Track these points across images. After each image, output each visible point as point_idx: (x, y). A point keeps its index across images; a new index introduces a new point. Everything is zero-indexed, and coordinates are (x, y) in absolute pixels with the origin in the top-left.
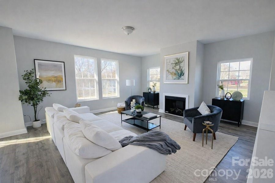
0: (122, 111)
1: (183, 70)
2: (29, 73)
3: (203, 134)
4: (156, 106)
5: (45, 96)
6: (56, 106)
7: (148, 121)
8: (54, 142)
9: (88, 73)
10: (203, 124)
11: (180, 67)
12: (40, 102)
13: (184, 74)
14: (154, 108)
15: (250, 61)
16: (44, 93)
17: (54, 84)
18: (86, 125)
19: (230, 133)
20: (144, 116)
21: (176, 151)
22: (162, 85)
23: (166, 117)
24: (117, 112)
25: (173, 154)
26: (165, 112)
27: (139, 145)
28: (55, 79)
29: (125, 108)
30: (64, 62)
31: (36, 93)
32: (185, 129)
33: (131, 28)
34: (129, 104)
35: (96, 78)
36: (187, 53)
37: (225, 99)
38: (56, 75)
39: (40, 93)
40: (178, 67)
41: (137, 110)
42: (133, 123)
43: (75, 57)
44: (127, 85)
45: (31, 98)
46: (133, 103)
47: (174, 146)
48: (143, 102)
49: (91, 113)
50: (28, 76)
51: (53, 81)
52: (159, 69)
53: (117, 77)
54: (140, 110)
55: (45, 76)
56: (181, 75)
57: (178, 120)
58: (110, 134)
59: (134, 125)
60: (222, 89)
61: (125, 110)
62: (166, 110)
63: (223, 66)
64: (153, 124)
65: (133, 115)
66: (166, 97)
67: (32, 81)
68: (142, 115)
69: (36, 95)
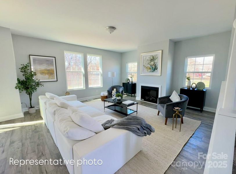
0: (104, 99)
1: (157, 65)
2: (25, 67)
3: (173, 119)
4: (133, 95)
5: (39, 87)
6: (48, 95)
7: (126, 107)
8: (47, 125)
9: (76, 66)
10: (174, 109)
11: (154, 63)
12: (35, 92)
13: (157, 68)
14: (131, 96)
15: (213, 57)
16: (38, 84)
17: (47, 76)
18: (74, 111)
19: (194, 117)
20: (123, 103)
21: (150, 134)
22: (139, 77)
23: (142, 104)
24: (101, 99)
25: (148, 135)
26: (141, 100)
27: (120, 128)
28: (48, 71)
29: (107, 96)
30: (55, 57)
31: (31, 84)
32: (158, 115)
33: (113, 28)
34: (110, 93)
35: (83, 70)
36: (161, 51)
37: (191, 89)
38: (48, 69)
39: (34, 84)
40: (152, 63)
41: (118, 98)
42: (114, 109)
43: (64, 52)
44: (109, 76)
45: (26, 87)
46: (114, 92)
47: (149, 129)
48: (122, 91)
49: (78, 100)
50: (24, 69)
51: (46, 74)
52: (136, 64)
53: (101, 70)
54: (119, 98)
55: (39, 70)
56: (155, 69)
57: (152, 107)
58: (95, 118)
59: (115, 110)
60: (189, 80)
61: (107, 98)
62: (142, 98)
63: (190, 61)
64: (131, 110)
65: (114, 102)
66: (142, 87)
67: (27, 73)
68: (121, 102)
69: (31, 85)
